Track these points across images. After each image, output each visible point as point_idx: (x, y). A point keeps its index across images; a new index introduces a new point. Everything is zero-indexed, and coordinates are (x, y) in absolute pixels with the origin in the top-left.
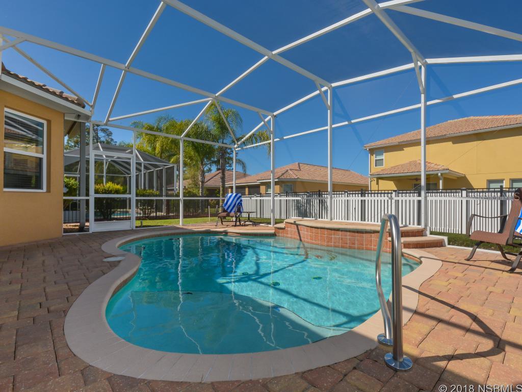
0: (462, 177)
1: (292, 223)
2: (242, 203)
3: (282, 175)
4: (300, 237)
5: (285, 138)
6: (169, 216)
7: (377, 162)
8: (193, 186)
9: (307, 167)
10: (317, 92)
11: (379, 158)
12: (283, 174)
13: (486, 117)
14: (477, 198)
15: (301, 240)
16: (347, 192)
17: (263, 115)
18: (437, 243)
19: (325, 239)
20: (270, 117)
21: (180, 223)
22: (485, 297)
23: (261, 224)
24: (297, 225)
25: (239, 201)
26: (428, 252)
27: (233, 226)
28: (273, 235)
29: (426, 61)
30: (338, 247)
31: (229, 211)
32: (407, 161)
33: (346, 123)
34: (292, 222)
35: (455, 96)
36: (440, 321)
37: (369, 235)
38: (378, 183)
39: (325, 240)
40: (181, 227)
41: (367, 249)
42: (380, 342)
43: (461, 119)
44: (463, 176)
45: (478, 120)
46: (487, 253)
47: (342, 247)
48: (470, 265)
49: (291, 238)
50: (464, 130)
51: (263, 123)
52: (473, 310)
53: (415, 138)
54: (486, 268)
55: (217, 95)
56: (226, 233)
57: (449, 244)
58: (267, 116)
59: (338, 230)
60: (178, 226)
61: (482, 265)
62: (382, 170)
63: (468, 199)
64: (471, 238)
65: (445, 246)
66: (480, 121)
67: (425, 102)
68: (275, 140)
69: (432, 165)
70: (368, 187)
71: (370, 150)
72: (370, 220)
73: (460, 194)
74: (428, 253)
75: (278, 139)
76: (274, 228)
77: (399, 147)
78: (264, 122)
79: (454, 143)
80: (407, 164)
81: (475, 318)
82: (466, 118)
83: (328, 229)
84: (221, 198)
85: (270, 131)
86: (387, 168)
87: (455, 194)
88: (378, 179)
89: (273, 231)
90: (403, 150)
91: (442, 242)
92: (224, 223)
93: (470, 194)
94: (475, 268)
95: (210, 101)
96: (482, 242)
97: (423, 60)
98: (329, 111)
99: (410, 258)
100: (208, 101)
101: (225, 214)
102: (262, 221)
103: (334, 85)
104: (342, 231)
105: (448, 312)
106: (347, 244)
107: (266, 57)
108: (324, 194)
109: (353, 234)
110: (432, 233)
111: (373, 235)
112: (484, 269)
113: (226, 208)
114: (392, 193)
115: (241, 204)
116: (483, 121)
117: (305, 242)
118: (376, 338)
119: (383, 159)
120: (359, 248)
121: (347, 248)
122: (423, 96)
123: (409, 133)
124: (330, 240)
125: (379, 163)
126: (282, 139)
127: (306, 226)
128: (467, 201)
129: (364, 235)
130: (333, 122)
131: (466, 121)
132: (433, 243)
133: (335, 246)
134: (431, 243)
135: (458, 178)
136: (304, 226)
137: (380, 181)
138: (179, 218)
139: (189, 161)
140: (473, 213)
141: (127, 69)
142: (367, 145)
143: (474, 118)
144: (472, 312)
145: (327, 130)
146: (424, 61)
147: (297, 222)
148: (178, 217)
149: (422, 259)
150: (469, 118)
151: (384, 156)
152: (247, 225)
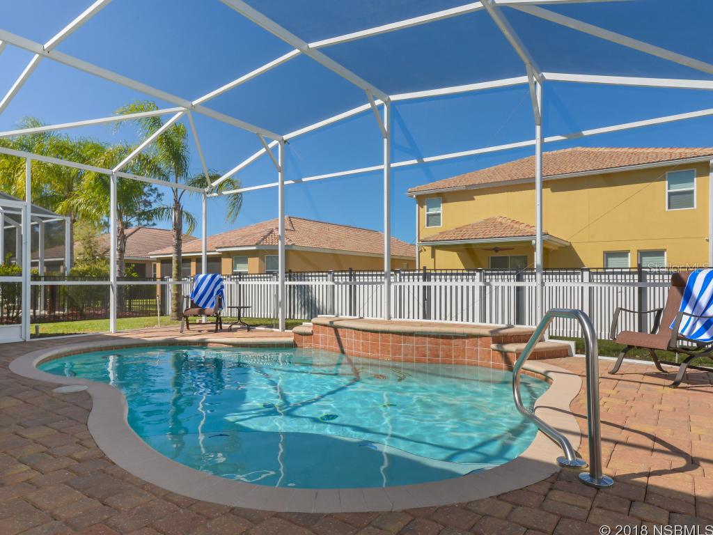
0: (566, 246)
1: (325, 325)
2: (224, 290)
3: (263, 240)
4: (341, 346)
5: (304, 180)
6: (55, 316)
7: (430, 218)
8: (87, 256)
9: (305, 225)
10: (368, 106)
11: (432, 211)
12: (265, 237)
13: (602, 150)
14: (621, 284)
15: (343, 352)
16: (399, 271)
17: (266, 139)
18: (561, 351)
19: (390, 349)
20: (275, 142)
21: (111, 326)
22: (655, 417)
23: (257, 328)
24: (336, 329)
25: (218, 287)
26: (554, 364)
27: (209, 331)
28: (292, 346)
29: (543, 76)
30: (412, 361)
31: (201, 304)
32: (481, 219)
33: (415, 161)
34: (327, 322)
35: (586, 133)
36: (616, 443)
37: (460, 341)
38: (433, 256)
39: (389, 351)
40: (113, 334)
41: (457, 363)
42: (562, 465)
43: (562, 151)
44: (567, 244)
45: (588, 153)
46: (633, 364)
47: (418, 361)
48: (619, 380)
49: (324, 349)
50: (569, 170)
51: (263, 150)
52: (649, 429)
53: (492, 180)
54: (641, 383)
55: (194, 103)
56: (203, 344)
57: (577, 353)
58: (271, 141)
59: (411, 334)
60: (106, 333)
61: (633, 379)
62: (441, 233)
63: (591, 285)
64: (617, 342)
65: (572, 356)
66: (592, 156)
67: (542, 138)
68: (286, 183)
69: (522, 227)
70: (415, 261)
71: (418, 197)
72: (454, 318)
73: (580, 277)
74: (552, 366)
75: (291, 182)
76: (293, 334)
77: (466, 194)
78: (267, 148)
79: (553, 191)
80: (482, 222)
81: (655, 439)
82: (570, 150)
83: (393, 333)
84: (158, 283)
85: (276, 164)
86: (448, 229)
87: (572, 276)
88: (434, 248)
89: (291, 339)
90: (474, 199)
91: (567, 350)
92: (190, 327)
93: (595, 277)
94: (627, 383)
95: (179, 114)
96: (630, 347)
97: (539, 73)
98: (385, 140)
99: (528, 374)
100: (176, 113)
101: (196, 310)
102: (258, 322)
103: (393, 98)
104: (417, 336)
105: (621, 433)
106: (425, 356)
107: (296, 51)
108: (359, 275)
109: (436, 340)
110: (551, 338)
111: (467, 341)
112: (638, 384)
113: (195, 300)
114: (474, 274)
115: (222, 292)
116: (596, 156)
117: (352, 355)
118: (555, 462)
119: (439, 214)
120: (444, 362)
121: (425, 362)
122: (538, 128)
123: (481, 170)
124: (397, 350)
125: (433, 219)
126: (298, 181)
127: (355, 329)
128: (590, 288)
129: (453, 341)
130: (392, 159)
131: (571, 154)
132: (555, 351)
133: (406, 361)
134: (553, 351)
135: (560, 247)
136: (351, 328)
137: (438, 252)
138: (109, 318)
139: (94, 211)
140: (619, 306)
141: (46, 53)
142: (413, 189)
143: (583, 149)
144: (649, 433)
145: (383, 170)
146: (540, 75)
147: (335, 323)
148: (107, 316)
149: (550, 375)
150: (575, 149)
151: (441, 209)
152: (235, 330)
